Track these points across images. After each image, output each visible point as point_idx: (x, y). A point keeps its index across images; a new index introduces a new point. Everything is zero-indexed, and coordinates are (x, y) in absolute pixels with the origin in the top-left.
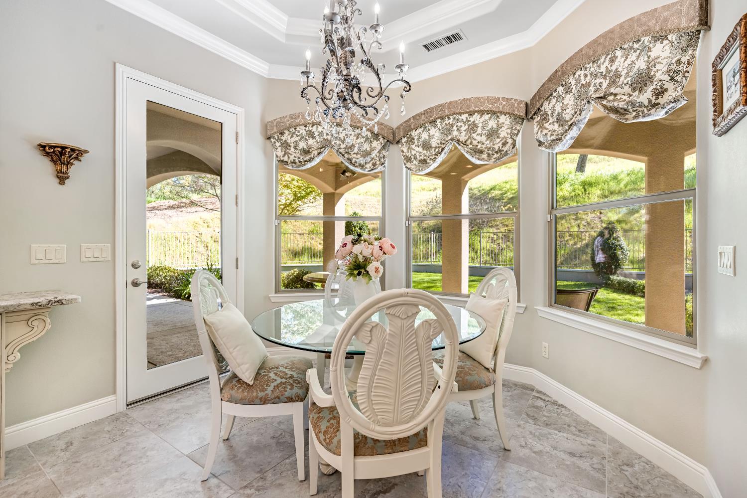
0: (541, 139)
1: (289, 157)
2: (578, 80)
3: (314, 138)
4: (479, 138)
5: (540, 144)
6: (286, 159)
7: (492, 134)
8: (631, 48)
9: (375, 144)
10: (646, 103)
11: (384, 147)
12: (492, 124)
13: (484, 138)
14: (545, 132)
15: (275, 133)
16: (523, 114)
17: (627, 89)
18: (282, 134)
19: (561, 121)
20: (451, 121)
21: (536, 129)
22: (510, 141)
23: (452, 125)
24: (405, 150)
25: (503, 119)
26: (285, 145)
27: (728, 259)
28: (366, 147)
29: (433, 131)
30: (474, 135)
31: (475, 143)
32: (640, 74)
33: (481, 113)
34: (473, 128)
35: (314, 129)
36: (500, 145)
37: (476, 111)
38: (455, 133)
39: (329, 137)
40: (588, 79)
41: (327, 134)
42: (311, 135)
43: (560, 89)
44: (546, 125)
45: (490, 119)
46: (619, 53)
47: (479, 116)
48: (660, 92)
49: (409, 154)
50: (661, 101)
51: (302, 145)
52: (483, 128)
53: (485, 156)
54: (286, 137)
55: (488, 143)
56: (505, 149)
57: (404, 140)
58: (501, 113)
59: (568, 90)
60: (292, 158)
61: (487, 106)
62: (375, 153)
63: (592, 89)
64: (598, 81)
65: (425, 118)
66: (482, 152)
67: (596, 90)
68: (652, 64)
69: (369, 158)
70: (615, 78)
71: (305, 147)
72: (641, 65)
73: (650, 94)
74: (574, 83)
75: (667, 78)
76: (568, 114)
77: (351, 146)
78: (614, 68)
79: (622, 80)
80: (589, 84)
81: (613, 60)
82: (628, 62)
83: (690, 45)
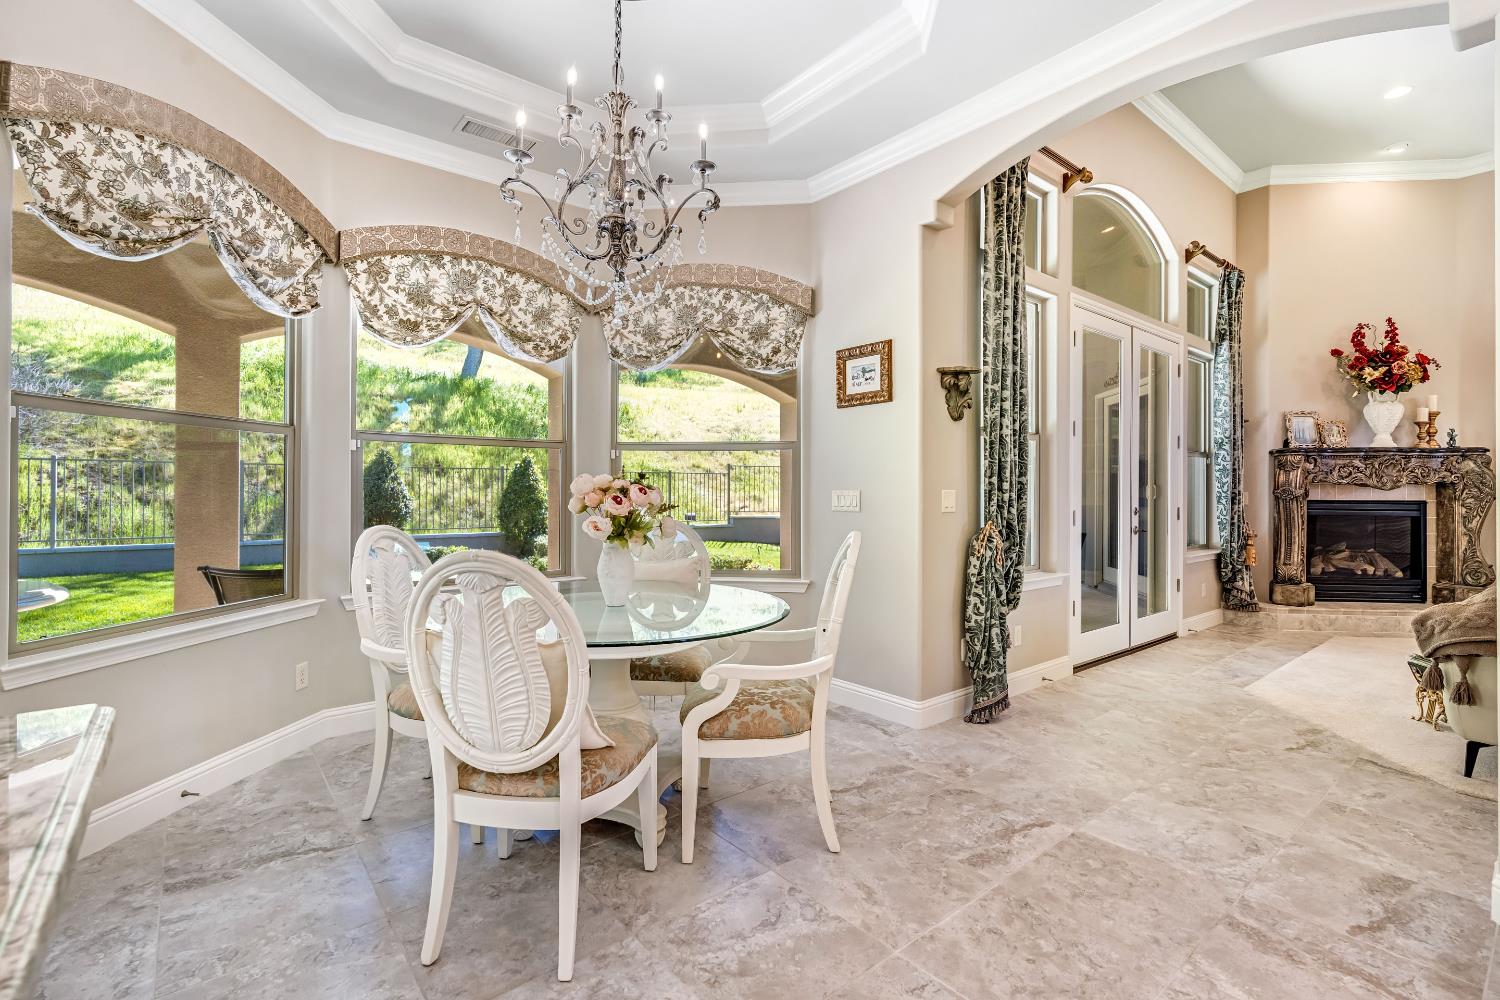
0: (621, 350)
1: (88, 212)
2: (681, 297)
3: (167, 183)
4: (521, 314)
5: (615, 354)
6: (77, 211)
7: (542, 316)
8: (749, 296)
9: (299, 252)
10: (764, 356)
11: (315, 267)
12: (542, 300)
13: (528, 319)
15: (38, 114)
18: (64, 128)
20: (473, 269)
23: (475, 277)
24: (362, 287)
25: (558, 299)
28: (283, 252)
29: (434, 272)
30: (515, 309)
31: (515, 321)
32: (759, 326)
33: (527, 276)
34: (512, 295)
36: (555, 337)
37: (520, 271)
38: (480, 293)
39: (204, 196)
41: (200, 186)
42: (158, 170)
44: (624, 332)
45: (540, 291)
46: (734, 294)
47: (523, 280)
48: (776, 351)
49: (375, 300)
50: (774, 359)
51: (132, 190)
52: (529, 302)
53: (529, 346)
54: (75, 140)
55: (532, 329)
57: (361, 266)
58: (557, 289)
60: (100, 218)
61: (537, 270)
62: (302, 272)
63: (700, 318)
64: (709, 311)
65: (414, 243)
66: (529, 340)
67: (706, 320)
68: (770, 322)
69: (288, 282)
70: (732, 317)
71: (144, 199)
72: (760, 317)
73: (769, 350)
74: (673, 297)
75: (783, 340)
76: (666, 331)
77: (256, 242)
78: (729, 306)
79: (740, 324)
80: (696, 309)
81: (728, 298)
82: (746, 308)
83: (803, 319)
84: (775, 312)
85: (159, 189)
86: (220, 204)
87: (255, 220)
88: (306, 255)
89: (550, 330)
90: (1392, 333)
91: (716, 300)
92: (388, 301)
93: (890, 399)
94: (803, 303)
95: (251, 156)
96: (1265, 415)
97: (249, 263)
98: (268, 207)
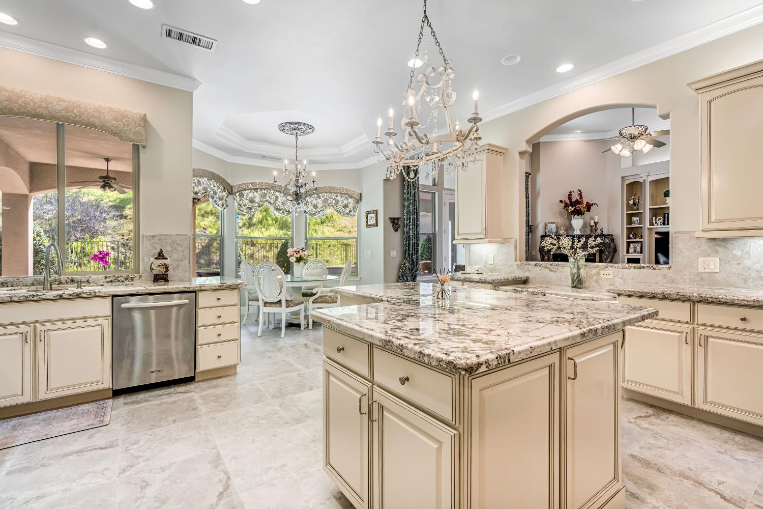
0: (307, 211)
2: (324, 196)
4: (279, 203)
5: (305, 212)
7: (284, 203)
10: (347, 213)
11: (227, 196)
13: (281, 204)
17: (342, 207)
19: (316, 207)
20: (266, 192)
21: (303, 206)
23: (266, 194)
24: (238, 199)
28: (221, 194)
29: (256, 194)
30: (277, 202)
31: (277, 205)
32: (345, 204)
35: (201, 180)
37: (278, 191)
38: (267, 198)
40: (327, 197)
41: (206, 184)
43: (315, 196)
44: (308, 206)
45: (284, 196)
46: (338, 195)
47: (279, 193)
48: (350, 211)
49: (241, 203)
50: (350, 213)
53: (281, 212)
57: (237, 194)
59: (319, 197)
62: (224, 198)
63: (329, 202)
64: (331, 200)
65: (251, 186)
66: (281, 210)
67: (331, 203)
68: (349, 203)
69: (222, 202)
70: (338, 202)
71: (198, 191)
72: (346, 202)
73: (348, 211)
74: (321, 196)
75: (352, 208)
76: (320, 206)
77: (215, 193)
78: (337, 198)
79: (340, 203)
80: (328, 199)
81: (337, 196)
82: (342, 199)
83: (358, 202)
84: (350, 200)
86: (210, 187)
87: (216, 189)
88: (225, 194)
90: (580, 195)
92: (244, 203)
93: (377, 226)
94: (358, 197)
95: (215, 174)
96: (539, 223)
97: (215, 199)
98: (218, 185)
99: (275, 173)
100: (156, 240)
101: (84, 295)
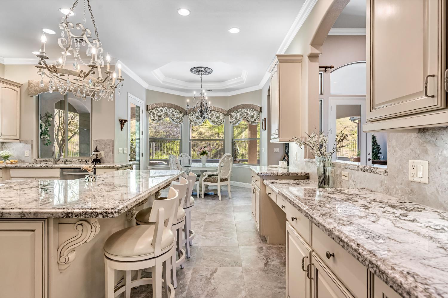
0: (231, 122)
1: (155, 118)
2: (240, 111)
3: (163, 112)
4: (214, 118)
5: (231, 123)
6: (154, 118)
7: (218, 117)
9: (180, 115)
10: (253, 121)
11: (183, 116)
12: (218, 115)
13: (215, 118)
14: (232, 120)
15: (150, 109)
16: (226, 114)
17: (250, 117)
18: (153, 110)
19: (236, 119)
21: (230, 119)
22: (223, 120)
24: (190, 118)
25: (221, 114)
26: (153, 113)
27: (263, 150)
28: (178, 116)
30: (213, 117)
31: (213, 119)
32: (252, 115)
33: (215, 111)
34: (212, 115)
35: (163, 109)
36: (220, 121)
37: (213, 111)
39: (167, 112)
40: (242, 112)
41: (167, 111)
42: (162, 111)
43: (236, 111)
44: (232, 118)
45: (217, 113)
46: (248, 109)
48: (255, 120)
50: (255, 121)
51: (159, 114)
52: (215, 116)
53: (216, 123)
54: (154, 111)
55: (216, 120)
56: (221, 122)
57: (189, 114)
58: (220, 112)
59: (238, 112)
60: (156, 118)
61: (216, 110)
62: (180, 118)
63: (243, 115)
64: (244, 113)
66: (215, 122)
67: (244, 115)
68: (254, 114)
69: (179, 120)
70: (248, 114)
71: (160, 115)
72: (252, 114)
75: (256, 118)
76: (238, 118)
77: (173, 115)
78: (247, 112)
80: (242, 113)
81: (247, 110)
82: (250, 112)
83: (259, 114)
84: (255, 112)
85: (162, 113)
86: (169, 112)
87: (174, 113)
88: (181, 115)
89: (219, 120)
91: (245, 111)
92: (193, 119)
93: (265, 130)
94: (259, 110)
97: (173, 119)
98: (176, 110)
99: (188, 101)
100: (98, 142)
101: (49, 167)
